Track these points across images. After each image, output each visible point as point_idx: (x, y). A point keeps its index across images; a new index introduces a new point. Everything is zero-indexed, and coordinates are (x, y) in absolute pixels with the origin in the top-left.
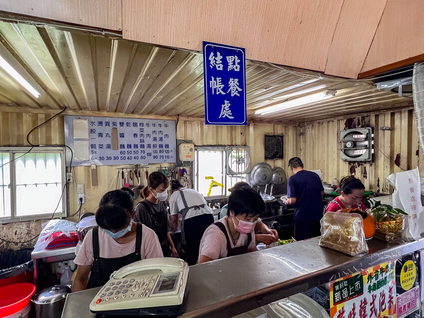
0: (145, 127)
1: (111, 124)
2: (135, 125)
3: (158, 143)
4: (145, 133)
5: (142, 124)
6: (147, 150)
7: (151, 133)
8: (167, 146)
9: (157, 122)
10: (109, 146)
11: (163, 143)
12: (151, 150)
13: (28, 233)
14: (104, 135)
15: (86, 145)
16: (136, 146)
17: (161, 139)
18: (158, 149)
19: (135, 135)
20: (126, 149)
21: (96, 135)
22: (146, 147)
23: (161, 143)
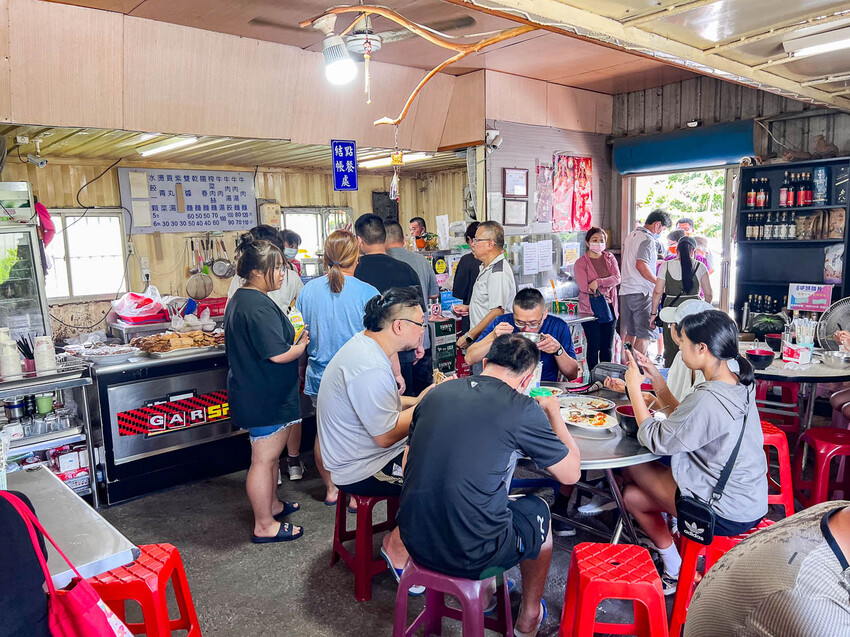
0: (216, 182)
1: (174, 179)
2: (203, 179)
3: (233, 203)
4: (216, 190)
5: (211, 178)
6: (221, 213)
7: (223, 190)
8: (245, 207)
9: (230, 175)
10: (173, 208)
11: (240, 203)
12: (224, 213)
13: (87, 318)
14: (167, 193)
15: (146, 205)
16: (206, 208)
17: (237, 198)
18: (234, 211)
19: (204, 193)
20: (194, 212)
21: (156, 193)
22: (218, 208)
23: (237, 203)
